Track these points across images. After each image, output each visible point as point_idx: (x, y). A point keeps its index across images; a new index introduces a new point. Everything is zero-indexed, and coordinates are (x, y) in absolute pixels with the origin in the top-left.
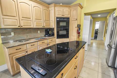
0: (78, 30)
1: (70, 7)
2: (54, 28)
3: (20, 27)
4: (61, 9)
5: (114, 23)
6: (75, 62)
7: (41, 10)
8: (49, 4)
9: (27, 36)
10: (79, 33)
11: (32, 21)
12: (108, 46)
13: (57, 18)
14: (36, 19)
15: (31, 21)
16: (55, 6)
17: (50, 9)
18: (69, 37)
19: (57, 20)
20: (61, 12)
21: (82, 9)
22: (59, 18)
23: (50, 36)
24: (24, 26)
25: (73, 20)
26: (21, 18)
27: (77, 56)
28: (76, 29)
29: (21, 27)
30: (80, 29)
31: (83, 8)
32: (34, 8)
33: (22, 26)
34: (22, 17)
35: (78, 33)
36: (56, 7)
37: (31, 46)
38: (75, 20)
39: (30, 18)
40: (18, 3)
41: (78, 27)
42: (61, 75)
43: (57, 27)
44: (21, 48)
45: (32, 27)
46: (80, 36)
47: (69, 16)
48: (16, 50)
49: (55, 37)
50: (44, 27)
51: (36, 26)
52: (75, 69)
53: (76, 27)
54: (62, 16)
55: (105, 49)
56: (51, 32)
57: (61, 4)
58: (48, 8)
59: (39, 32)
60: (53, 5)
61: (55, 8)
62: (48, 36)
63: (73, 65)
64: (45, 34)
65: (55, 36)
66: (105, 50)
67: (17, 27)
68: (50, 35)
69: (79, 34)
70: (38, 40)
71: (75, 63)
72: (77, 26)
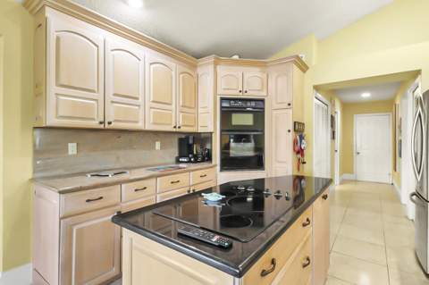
0: (295, 142)
1: (264, 65)
2: (211, 133)
3: (102, 126)
4: (237, 71)
5: (420, 115)
6: (305, 239)
7: (173, 73)
8: (198, 56)
9: (118, 158)
10: (300, 152)
11: (142, 107)
12: (414, 197)
13: (222, 99)
14: (153, 102)
15: (139, 106)
16: (216, 64)
17: (200, 71)
19: (222, 107)
20: (238, 82)
21: (304, 71)
22: (230, 99)
23: (196, 162)
24: (116, 121)
25: (276, 106)
26: (110, 97)
27: (308, 220)
28: (291, 136)
29: (107, 126)
30: (302, 138)
31: (308, 68)
32: (152, 66)
33: (110, 123)
34: (115, 95)
35: (298, 153)
36: (218, 67)
37: (136, 190)
38: (286, 106)
39: (137, 99)
40: (108, 51)
41: (295, 130)
42: (270, 263)
43: (222, 131)
44: (101, 198)
45: (139, 126)
46: (304, 163)
48: (88, 201)
49: (216, 165)
50: (178, 130)
51: (155, 124)
52: (305, 266)
53: (289, 131)
54: (241, 94)
55: (407, 217)
56: (199, 148)
57: (236, 57)
58: (194, 67)
59: (158, 145)
60: (211, 59)
61: (215, 68)
62: (190, 162)
63: (298, 249)
64: (177, 155)
65: (213, 163)
66: (405, 220)
67: (95, 124)
68: (196, 157)
69: (303, 155)
70: (156, 173)
71: (302, 244)
72: (291, 127)
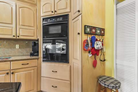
13: (43, 19)
18: (70, 61)
19: (43, 24)
20: (51, 6)
47: (68, 10)
53: (79, 34)
54: (53, 13)
65: (39, 56)
